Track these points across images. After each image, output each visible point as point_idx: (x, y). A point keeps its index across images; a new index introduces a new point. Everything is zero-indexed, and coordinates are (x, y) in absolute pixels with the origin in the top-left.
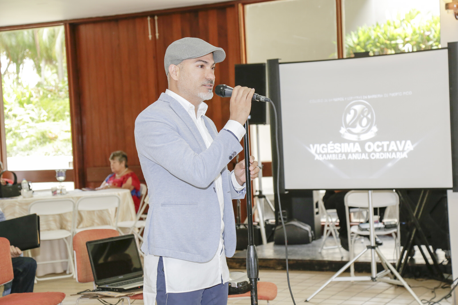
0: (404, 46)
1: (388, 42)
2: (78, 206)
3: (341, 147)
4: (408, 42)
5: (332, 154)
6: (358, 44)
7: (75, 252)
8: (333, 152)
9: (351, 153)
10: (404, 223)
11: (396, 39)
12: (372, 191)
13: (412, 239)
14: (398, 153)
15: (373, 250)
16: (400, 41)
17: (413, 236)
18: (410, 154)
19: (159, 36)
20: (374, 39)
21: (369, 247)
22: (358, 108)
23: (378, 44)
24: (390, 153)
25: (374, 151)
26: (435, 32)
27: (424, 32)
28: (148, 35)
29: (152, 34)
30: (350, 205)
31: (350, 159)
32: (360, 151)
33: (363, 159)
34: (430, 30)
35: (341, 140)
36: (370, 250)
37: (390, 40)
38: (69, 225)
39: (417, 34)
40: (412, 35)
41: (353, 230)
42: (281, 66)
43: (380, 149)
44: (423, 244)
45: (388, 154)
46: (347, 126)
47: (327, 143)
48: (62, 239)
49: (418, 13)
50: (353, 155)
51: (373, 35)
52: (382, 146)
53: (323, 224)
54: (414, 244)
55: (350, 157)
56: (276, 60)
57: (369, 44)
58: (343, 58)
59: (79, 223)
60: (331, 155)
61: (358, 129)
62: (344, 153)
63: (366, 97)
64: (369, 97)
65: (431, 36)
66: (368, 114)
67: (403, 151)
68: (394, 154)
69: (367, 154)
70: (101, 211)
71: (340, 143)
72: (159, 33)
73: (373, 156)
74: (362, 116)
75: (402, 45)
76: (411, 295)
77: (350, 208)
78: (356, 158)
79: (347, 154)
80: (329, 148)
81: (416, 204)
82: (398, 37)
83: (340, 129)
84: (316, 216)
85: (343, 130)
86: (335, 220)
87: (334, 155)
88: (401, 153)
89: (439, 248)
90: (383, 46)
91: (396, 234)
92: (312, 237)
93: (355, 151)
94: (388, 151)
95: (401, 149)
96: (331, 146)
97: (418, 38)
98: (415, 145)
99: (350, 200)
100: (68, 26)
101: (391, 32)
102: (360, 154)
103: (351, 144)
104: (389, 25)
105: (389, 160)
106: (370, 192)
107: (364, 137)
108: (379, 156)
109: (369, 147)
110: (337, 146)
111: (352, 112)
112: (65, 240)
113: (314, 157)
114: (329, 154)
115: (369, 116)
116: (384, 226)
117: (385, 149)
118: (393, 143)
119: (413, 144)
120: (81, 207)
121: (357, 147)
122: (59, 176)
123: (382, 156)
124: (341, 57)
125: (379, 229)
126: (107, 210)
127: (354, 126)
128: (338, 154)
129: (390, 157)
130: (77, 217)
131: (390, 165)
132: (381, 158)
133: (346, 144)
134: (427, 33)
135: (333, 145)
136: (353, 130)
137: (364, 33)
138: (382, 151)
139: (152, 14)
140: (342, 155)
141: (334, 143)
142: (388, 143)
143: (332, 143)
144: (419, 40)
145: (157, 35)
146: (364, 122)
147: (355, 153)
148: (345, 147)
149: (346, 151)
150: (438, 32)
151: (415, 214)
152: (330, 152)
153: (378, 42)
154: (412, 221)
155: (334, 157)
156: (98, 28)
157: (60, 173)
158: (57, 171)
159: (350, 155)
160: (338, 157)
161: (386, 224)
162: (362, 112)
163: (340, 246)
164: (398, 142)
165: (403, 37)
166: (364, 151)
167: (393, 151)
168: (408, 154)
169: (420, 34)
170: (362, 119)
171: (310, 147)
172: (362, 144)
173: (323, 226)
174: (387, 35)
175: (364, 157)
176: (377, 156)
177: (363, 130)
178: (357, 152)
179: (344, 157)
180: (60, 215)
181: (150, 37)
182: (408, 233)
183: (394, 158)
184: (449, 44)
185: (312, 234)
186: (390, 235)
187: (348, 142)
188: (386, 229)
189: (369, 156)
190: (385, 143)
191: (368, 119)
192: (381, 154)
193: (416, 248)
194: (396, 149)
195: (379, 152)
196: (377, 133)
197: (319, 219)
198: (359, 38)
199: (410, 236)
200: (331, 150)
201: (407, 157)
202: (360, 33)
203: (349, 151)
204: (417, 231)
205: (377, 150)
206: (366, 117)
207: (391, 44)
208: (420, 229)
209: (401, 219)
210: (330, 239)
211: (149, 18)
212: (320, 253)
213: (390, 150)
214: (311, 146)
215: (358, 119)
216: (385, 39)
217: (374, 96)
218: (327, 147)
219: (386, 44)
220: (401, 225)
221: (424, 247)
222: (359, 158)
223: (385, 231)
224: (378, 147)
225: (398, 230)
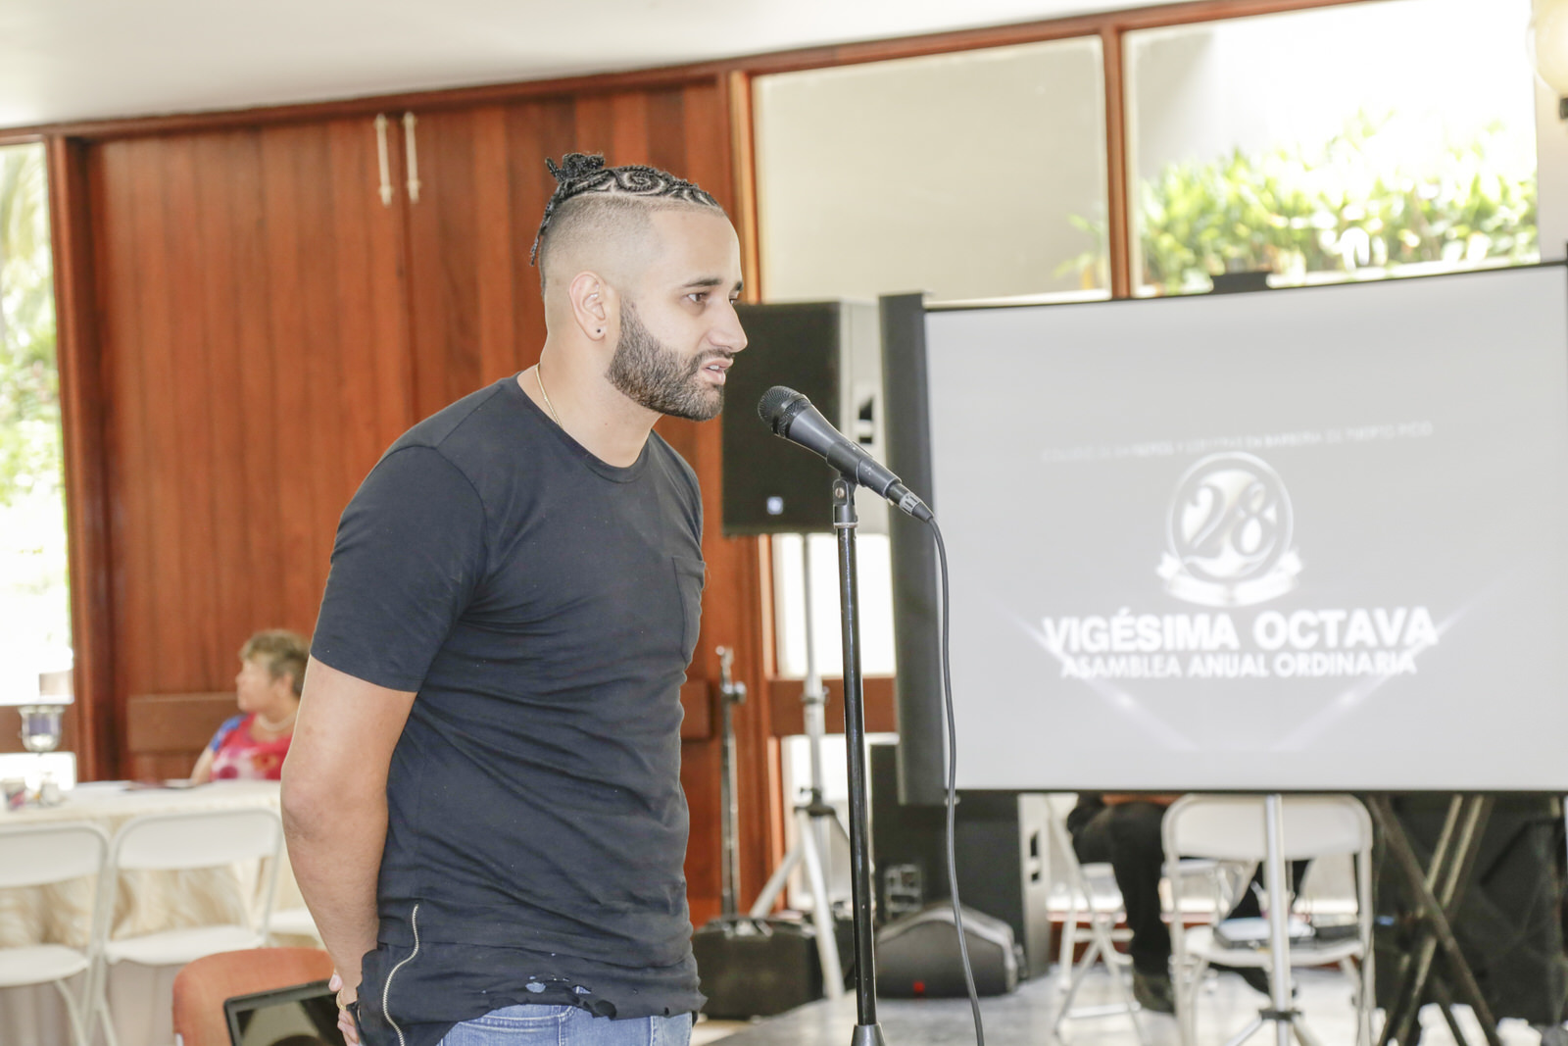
0: (1339, 238)
1: (1279, 222)
2: (118, 852)
3: (1161, 630)
4: (1353, 224)
5: (1127, 654)
6: (1167, 228)
7: (179, 1039)
8: (1130, 647)
9: (1202, 653)
10: (1386, 921)
11: (1310, 212)
12: (1279, 799)
13: (1420, 981)
14: (1380, 656)
15: (1284, 1026)
16: (1324, 222)
17: (1423, 971)
18: (1425, 658)
19: (421, 192)
20: (1228, 211)
21: (1266, 1014)
22: (1228, 482)
23: (1242, 231)
24: (1351, 657)
25: (1288, 647)
26: (1458, 187)
27: (1416, 187)
28: (378, 184)
29: (392, 183)
30: (1185, 852)
31: (1196, 676)
32: (1234, 643)
33: (1248, 676)
34: (1437, 181)
35: (1163, 603)
36: (1270, 1026)
38: (84, 926)
39: (1387, 195)
40: (1371, 198)
41: (1192, 946)
42: (932, 321)
43: (1312, 639)
44: (1462, 998)
45: (1340, 657)
46: (1184, 550)
47: (1108, 613)
48: (51, 983)
49: (1390, 114)
50: (1210, 660)
51: (1225, 193)
52: (1321, 628)
53: (1055, 918)
54: (1427, 998)
55: (1196, 667)
56: (918, 297)
57: (1207, 227)
59: (119, 920)
60: (1123, 660)
61: (1227, 562)
62: (1175, 652)
63: (1257, 442)
64: (1270, 441)
65: (1442, 204)
66: (1265, 506)
67: (1399, 647)
68: (1364, 657)
69: (1261, 659)
70: (207, 873)
71: (1160, 615)
72: (421, 176)
73: (1285, 665)
74: (1242, 514)
75: (1334, 235)
77: (1183, 858)
78: (1219, 672)
79: (1185, 657)
80: (1118, 633)
81: (1431, 849)
82: (1318, 205)
83: (1159, 561)
84: (1030, 890)
85: (1169, 567)
86: (1111, 902)
87: (1134, 660)
88: (1393, 655)
89: (1517, 1014)
90: (1259, 238)
91: (1358, 963)
92: (1020, 969)
93: (1214, 644)
94: (1341, 648)
95: (1390, 638)
96: (1124, 627)
97: (1390, 208)
98: (1445, 625)
99: (1182, 830)
100: (59, 146)
101: (1293, 183)
102: (1236, 659)
103: (1202, 620)
104: (1284, 156)
105: (1344, 681)
106: (1274, 802)
107: (1249, 594)
109: (1271, 630)
110: (1148, 626)
111: (1205, 497)
112: (64, 989)
113: (1057, 665)
114: (1118, 655)
115: (1271, 514)
116: (1314, 933)
117: (1332, 640)
118: (1360, 616)
119: (1436, 619)
120: (128, 858)
121: (1225, 632)
122: (32, 733)
123: (1319, 664)
125: (1295, 942)
126: (226, 869)
127: (1211, 550)
128: (1150, 655)
129: (1350, 669)
130: (112, 898)
131: (1348, 699)
132: (1317, 672)
133: (1182, 620)
134: (1426, 192)
135: (1130, 621)
136: (1208, 566)
137: (1188, 184)
138: (1320, 646)
139: (393, 107)
140: (1165, 661)
141: (1136, 612)
142: (1341, 615)
143: (1130, 614)
144: (1397, 216)
145: (413, 186)
146: (1252, 534)
147: (1215, 653)
148: (1179, 631)
149: (1181, 646)
150: (1466, 190)
151: (1429, 885)
152: (1118, 646)
153: (1243, 222)
154: (1421, 912)
155: (1135, 668)
156: (180, 160)
157: (39, 725)
158: (24, 713)
159: (1196, 660)
160: (1150, 667)
161: (1319, 922)
162: (1244, 498)
164: (1380, 615)
165: (1336, 202)
166: (1248, 646)
167: (1360, 647)
168: (1417, 660)
169: (1401, 194)
170: (1241, 525)
171: (1042, 630)
172: (1243, 618)
174: (1274, 196)
175: (1252, 667)
176: (1301, 665)
177: (1246, 566)
178: (1224, 649)
179: (1174, 667)
180: (44, 889)
181: (386, 192)
182: (1406, 960)
183: (1364, 674)
185: (1016, 957)
186: (1334, 967)
187: (1191, 610)
188: (1319, 945)
189: (1269, 665)
190: (1332, 617)
191: (1265, 524)
192: (1317, 656)
193: (1431, 1017)
194: (1371, 641)
195: (1309, 651)
196: (1299, 576)
197: (1043, 898)
198: (1167, 204)
199: (1413, 971)
200: (1124, 640)
201: (1412, 668)
202: (1174, 186)
203: (1193, 645)
204: (1440, 951)
205: (1299, 642)
206: (1259, 516)
207: (1288, 230)
208: (1451, 944)
209: (1381, 905)
210: (1090, 981)
211: (381, 123)
212: (1056, 1033)
213: (1350, 641)
214: (1048, 623)
215: (1227, 522)
216: (1271, 211)
217: (1289, 439)
218: (1108, 631)
219: (1269, 230)
220: (1377, 928)
221: (1465, 1015)
222: (1232, 673)
223: (1315, 948)
224: (1304, 629)
225: (1362, 947)
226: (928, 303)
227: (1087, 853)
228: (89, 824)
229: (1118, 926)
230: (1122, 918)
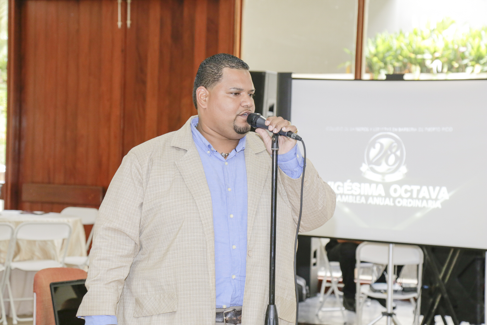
0: (432, 62)
1: (413, 56)
2: (17, 233)
3: (360, 188)
4: (437, 58)
5: (349, 195)
6: (375, 55)
8: (350, 193)
9: (373, 196)
10: (426, 287)
11: (423, 53)
12: (394, 245)
13: (435, 307)
14: (430, 202)
15: (389, 318)
16: (427, 57)
17: (437, 304)
18: (444, 204)
19: (131, 25)
20: (396, 51)
21: (384, 314)
22: (386, 142)
23: (401, 58)
24: (421, 201)
25: (400, 197)
26: (472, 48)
27: (458, 47)
28: (117, 21)
29: (122, 21)
30: (362, 260)
31: (370, 204)
32: (383, 194)
33: (387, 205)
34: (465, 46)
35: (360, 179)
36: (385, 318)
37: (416, 53)
38: (4, 256)
39: (449, 49)
40: (444, 50)
41: (362, 291)
42: (294, 82)
43: (409, 194)
44: (449, 314)
45: (417, 201)
46: (370, 163)
47: (343, 181)
49: (452, 22)
50: (375, 198)
51: (396, 45)
52: (411, 191)
53: (320, 278)
54: (437, 313)
55: (370, 201)
56: (290, 74)
57: (389, 56)
59: (15, 255)
60: (347, 197)
61: (383, 168)
62: (364, 195)
63: (396, 130)
64: (400, 130)
65: (467, 54)
66: (397, 151)
67: (436, 199)
68: (425, 201)
69: (392, 200)
71: (360, 183)
72: (131, 20)
73: (399, 202)
74: (389, 152)
75: (430, 61)
77: (362, 262)
78: (378, 203)
79: (367, 197)
80: (346, 188)
81: (443, 265)
82: (426, 51)
83: (361, 166)
84: (313, 268)
85: (364, 168)
86: (338, 275)
87: (351, 197)
88: (434, 202)
89: (466, 321)
90: (406, 60)
91: (416, 300)
92: (307, 294)
93: (377, 194)
94: (417, 198)
95: (434, 197)
96: (348, 186)
97: (450, 54)
98: (452, 193)
101: (418, 43)
102: (383, 199)
103: (374, 185)
104: (416, 34)
105: (418, 209)
106: (391, 245)
107: (389, 178)
108: (407, 203)
109: (395, 191)
110: (356, 186)
111: (378, 146)
114: (345, 195)
115: (398, 153)
116: (402, 289)
117: (415, 196)
118: (424, 188)
119: (449, 191)
120: (20, 235)
121: (381, 190)
123: (410, 203)
125: (395, 292)
127: (378, 163)
128: (356, 196)
129: (420, 206)
130: (14, 249)
131: (418, 215)
132: (409, 205)
133: (367, 185)
134: (462, 49)
135: (351, 184)
136: (376, 168)
137: (384, 41)
138: (411, 197)
140: (361, 198)
141: (352, 182)
142: (418, 187)
143: (351, 182)
144: (452, 57)
145: (129, 22)
146: (392, 159)
147: (377, 197)
148: (366, 189)
149: (366, 194)
150: (475, 49)
151: (441, 276)
152: (346, 192)
153: (401, 55)
155: (351, 200)
156: (52, 8)
159: (371, 199)
160: (356, 200)
161: (404, 286)
162: (390, 147)
163: (344, 308)
164: (431, 188)
165: (432, 51)
166: (388, 195)
167: (424, 198)
168: (442, 204)
169: (453, 49)
170: (389, 156)
172: (387, 186)
173: (320, 282)
174: (412, 47)
175: (389, 202)
176: (404, 203)
177: (389, 169)
178: (380, 196)
179: (363, 200)
181: (119, 24)
182: (431, 300)
183: (424, 207)
185: (306, 290)
186: (408, 300)
187: (370, 182)
188: (404, 293)
189: (394, 202)
190: (415, 188)
191: (396, 156)
192: (410, 200)
193: (438, 319)
194: (428, 197)
195: (407, 198)
196: (406, 174)
197: (316, 272)
198: (376, 47)
199: (433, 304)
200: (348, 190)
201: (440, 206)
202: (379, 41)
203: (370, 194)
204: (442, 299)
205: (404, 195)
206: (395, 153)
207: (416, 59)
208: (446, 296)
209: (424, 282)
210: (329, 299)
211: (120, 1)
212: (317, 315)
213: (420, 196)
215: (384, 155)
216: (410, 52)
217: (406, 129)
218: (343, 187)
219: (409, 58)
220: (422, 288)
221: (449, 319)
222: (382, 204)
223: (402, 294)
224: (406, 191)
225: (417, 295)
226: (294, 76)
227: (331, 258)
228: (8, 223)
229: (339, 283)
230: (341, 280)
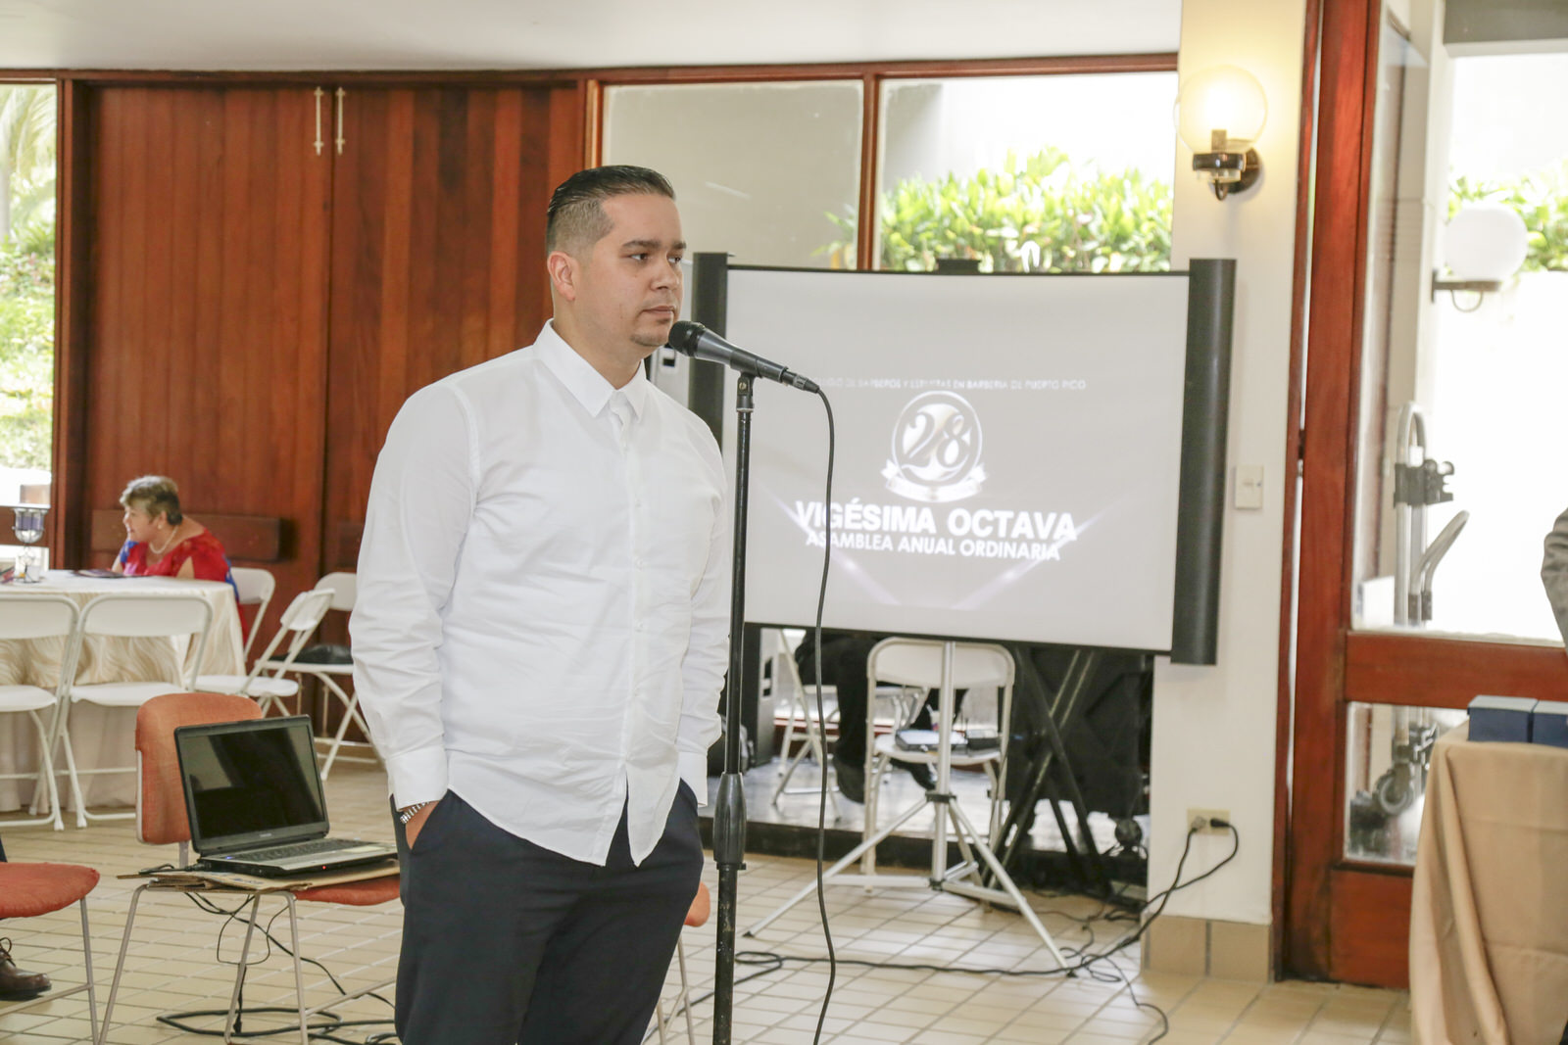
0: (1019, 246)
1: (978, 231)
2: (85, 620)
3: (881, 516)
4: (1030, 237)
5: (855, 532)
6: (895, 229)
7: (140, 753)
8: (858, 526)
9: (909, 535)
10: (1018, 737)
11: (1000, 226)
12: (954, 644)
13: (1038, 781)
14: (1035, 546)
15: (942, 806)
16: (1009, 232)
17: (1042, 774)
18: (1067, 550)
19: (346, 147)
20: (941, 219)
22: (939, 412)
23: (951, 235)
24: (1015, 545)
25: (971, 535)
26: (1105, 217)
27: (1075, 215)
28: (315, 140)
29: (323, 140)
30: (882, 680)
31: (904, 551)
32: (933, 530)
33: (941, 553)
34: (1090, 211)
35: (885, 497)
36: (931, 804)
37: (981, 224)
38: (54, 674)
39: (1055, 218)
40: (1044, 220)
41: (882, 745)
42: (732, 274)
43: (989, 530)
44: (1067, 798)
45: (1007, 545)
46: (903, 459)
48: (27, 713)
49: (1062, 160)
50: (914, 540)
51: (940, 206)
52: (995, 523)
53: (779, 723)
54: (1041, 796)
55: (904, 545)
56: (723, 256)
57: (924, 231)
58: (870, 271)
59: (81, 670)
60: (852, 536)
61: (933, 470)
62: (889, 533)
63: (962, 385)
64: (970, 385)
65: (1093, 228)
66: (963, 432)
67: (1049, 541)
68: (1024, 546)
69: (951, 542)
70: (149, 641)
71: (881, 505)
72: (344, 137)
73: (967, 548)
74: (946, 436)
75: (1015, 243)
76: (1036, 934)
77: (881, 684)
78: (920, 550)
79: (896, 537)
80: (849, 516)
81: (1055, 691)
82: (1005, 221)
83: (884, 466)
84: (763, 700)
85: (891, 470)
87: (860, 536)
88: (1044, 546)
89: (1102, 810)
90: (962, 241)
91: (996, 766)
92: (750, 757)
93: (918, 530)
94: (1008, 539)
95: (1044, 534)
96: (854, 512)
97: (1056, 228)
98: (1082, 528)
99: (884, 662)
100: (69, 87)
101: (989, 203)
102: (933, 541)
103: (911, 511)
104: (984, 184)
105: (1009, 563)
106: (949, 645)
107: (946, 494)
108: (985, 550)
109: (960, 522)
110: (872, 512)
111: (921, 421)
112: (34, 715)
113: (805, 536)
114: (848, 532)
115: (967, 438)
116: (967, 742)
117: (1002, 533)
118: (1024, 516)
119: (1076, 523)
120: (91, 626)
121: (927, 521)
122: (22, 529)
123: (992, 549)
124: (866, 267)
125: (954, 748)
126: (165, 640)
127: (922, 460)
128: (872, 533)
129: (1013, 555)
130: (77, 654)
131: (1010, 576)
132: (990, 555)
133: (897, 510)
134: (1083, 219)
135: (859, 508)
136: (919, 472)
137: (915, 198)
138: (994, 537)
139: (329, 81)
140: (882, 539)
141: (864, 502)
142: (1010, 514)
143: (859, 503)
144: (1060, 234)
145: (340, 142)
146: (952, 451)
147: (918, 536)
148: (894, 518)
149: (894, 529)
150: (1111, 220)
151: (1051, 714)
152: (849, 525)
153: (950, 228)
154: (1044, 732)
155: (860, 542)
156: (162, 105)
157: (28, 521)
158: (17, 511)
159: (905, 540)
160: (871, 542)
161: (970, 736)
162: (949, 424)
164: (1038, 516)
165: (1020, 220)
166: (943, 532)
167: (1022, 538)
168: (1061, 551)
169: (1064, 219)
170: (946, 443)
171: (795, 510)
172: (941, 512)
173: (780, 731)
174: (975, 213)
175: (943, 547)
176: (979, 549)
177: (946, 474)
178: (925, 533)
179: (888, 544)
180: (24, 643)
181: (318, 145)
182: (1030, 765)
183: (1023, 558)
184: (1194, 262)
185: (748, 748)
186: (978, 769)
187: (904, 503)
188: (969, 751)
189: (956, 547)
190: (1004, 516)
191: (962, 444)
192: (990, 543)
193: (1043, 808)
194: (1030, 535)
195: (985, 539)
196: (983, 484)
197: (772, 708)
198: (898, 211)
199: (1034, 774)
200: (854, 521)
201: (1058, 558)
202: (904, 197)
203: (903, 529)
204: (1054, 761)
205: (979, 532)
206: (958, 438)
207: (983, 238)
208: (1063, 755)
210: (801, 769)
211: (319, 93)
212: (775, 804)
213: (1015, 534)
214: (799, 505)
215: (935, 441)
216: (971, 222)
217: (985, 384)
218: (843, 514)
219: (971, 235)
220: (1012, 743)
221: (1067, 808)
222: (929, 551)
223: (966, 753)
224: (983, 523)
225: (1000, 754)
226: (730, 261)
227: (808, 677)
228: (63, 598)
